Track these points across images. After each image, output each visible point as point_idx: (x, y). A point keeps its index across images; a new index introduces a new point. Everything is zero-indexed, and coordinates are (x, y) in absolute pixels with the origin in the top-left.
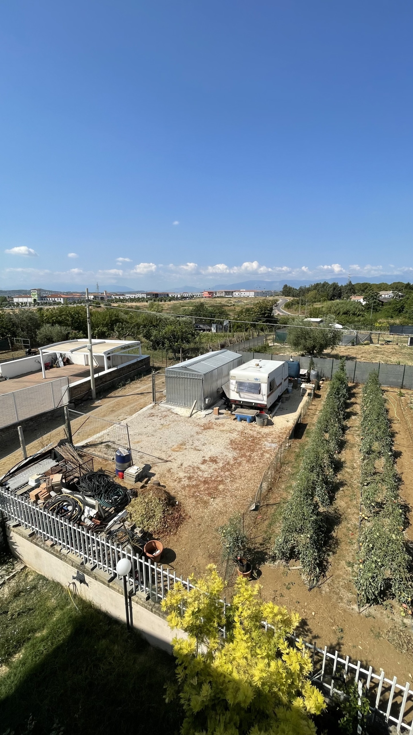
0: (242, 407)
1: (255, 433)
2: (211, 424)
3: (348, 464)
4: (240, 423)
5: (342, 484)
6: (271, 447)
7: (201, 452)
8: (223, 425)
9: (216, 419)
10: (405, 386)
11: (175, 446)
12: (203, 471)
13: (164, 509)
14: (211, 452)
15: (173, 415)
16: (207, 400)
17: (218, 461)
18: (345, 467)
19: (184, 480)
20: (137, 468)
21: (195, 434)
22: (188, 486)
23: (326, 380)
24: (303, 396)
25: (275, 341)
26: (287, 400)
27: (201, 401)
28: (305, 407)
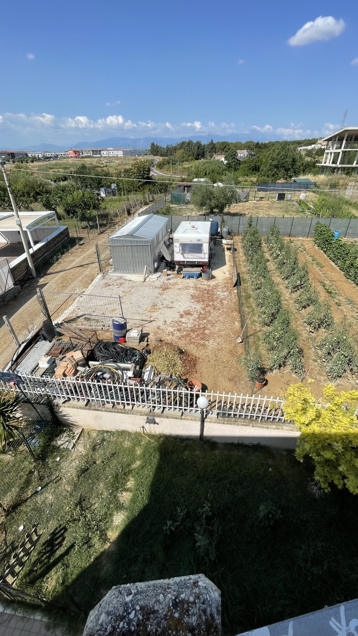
1: (206, 286)
2: (166, 285)
4: (189, 280)
6: (224, 295)
7: (174, 309)
8: (176, 284)
9: (168, 280)
10: (292, 235)
11: (149, 308)
12: (186, 323)
13: (180, 357)
14: (181, 307)
15: (128, 282)
17: (192, 313)
19: (175, 333)
20: (136, 331)
21: (159, 296)
22: (182, 336)
23: (234, 235)
24: (224, 251)
25: (172, 202)
26: (215, 256)
27: (150, 266)
28: (231, 260)
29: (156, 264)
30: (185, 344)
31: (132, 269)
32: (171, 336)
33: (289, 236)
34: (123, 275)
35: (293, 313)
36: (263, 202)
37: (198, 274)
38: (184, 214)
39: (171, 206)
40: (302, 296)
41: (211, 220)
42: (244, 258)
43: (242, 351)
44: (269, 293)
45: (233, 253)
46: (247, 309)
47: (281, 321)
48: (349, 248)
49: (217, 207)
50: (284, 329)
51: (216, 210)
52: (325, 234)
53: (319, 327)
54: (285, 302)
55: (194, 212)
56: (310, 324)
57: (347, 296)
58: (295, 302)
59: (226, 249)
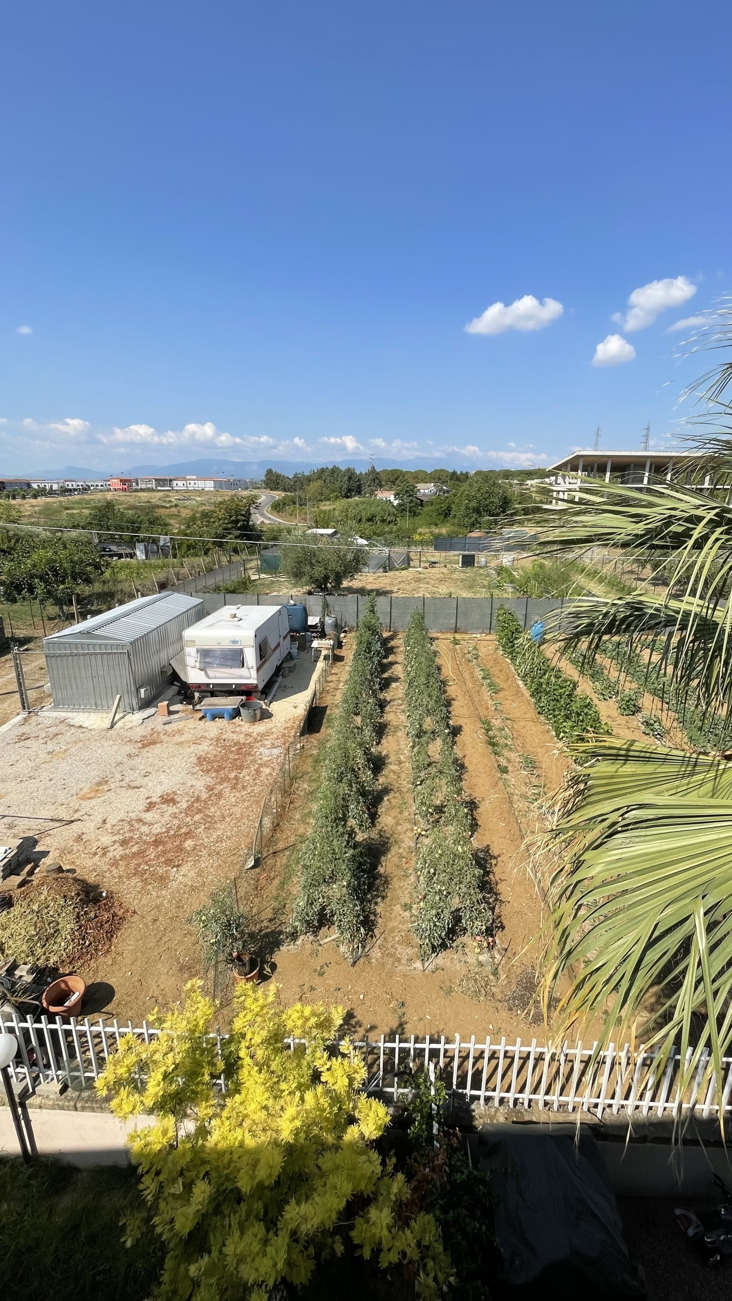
0: (213, 694)
1: (242, 736)
2: (155, 735)
3: (392, 758)
4: (212, 723)
5: (386, 791)
6: (271, 755)
7: (141, 789)
8: (180, 732)
9: (164, 724)
10: (459, 629)
11: (86, 790)
12: (151, 824)
13: (78, 913)
14: (161, 786)
15: (73, 730)
16: (142, 691)
17: (178, 800)
18: (388, 764)
19: (112, 848)
21: (125, 759)
22: (124, 858)
24: (316, 662)
25: (260, 570)
26: (291, 672)
27: (130, 695)
28: (322, 680)
30: (120, 877)
31: (93, 703)
32: (96, 858)
33: (456, 632)
34: (70, 715)
36: (433, 570)
37: (231, 711)
43: (249, 889)
45: (333, 666)
49: (326, 578)
51: (328, 585)
54: (394, 768)
57: (528, 751)
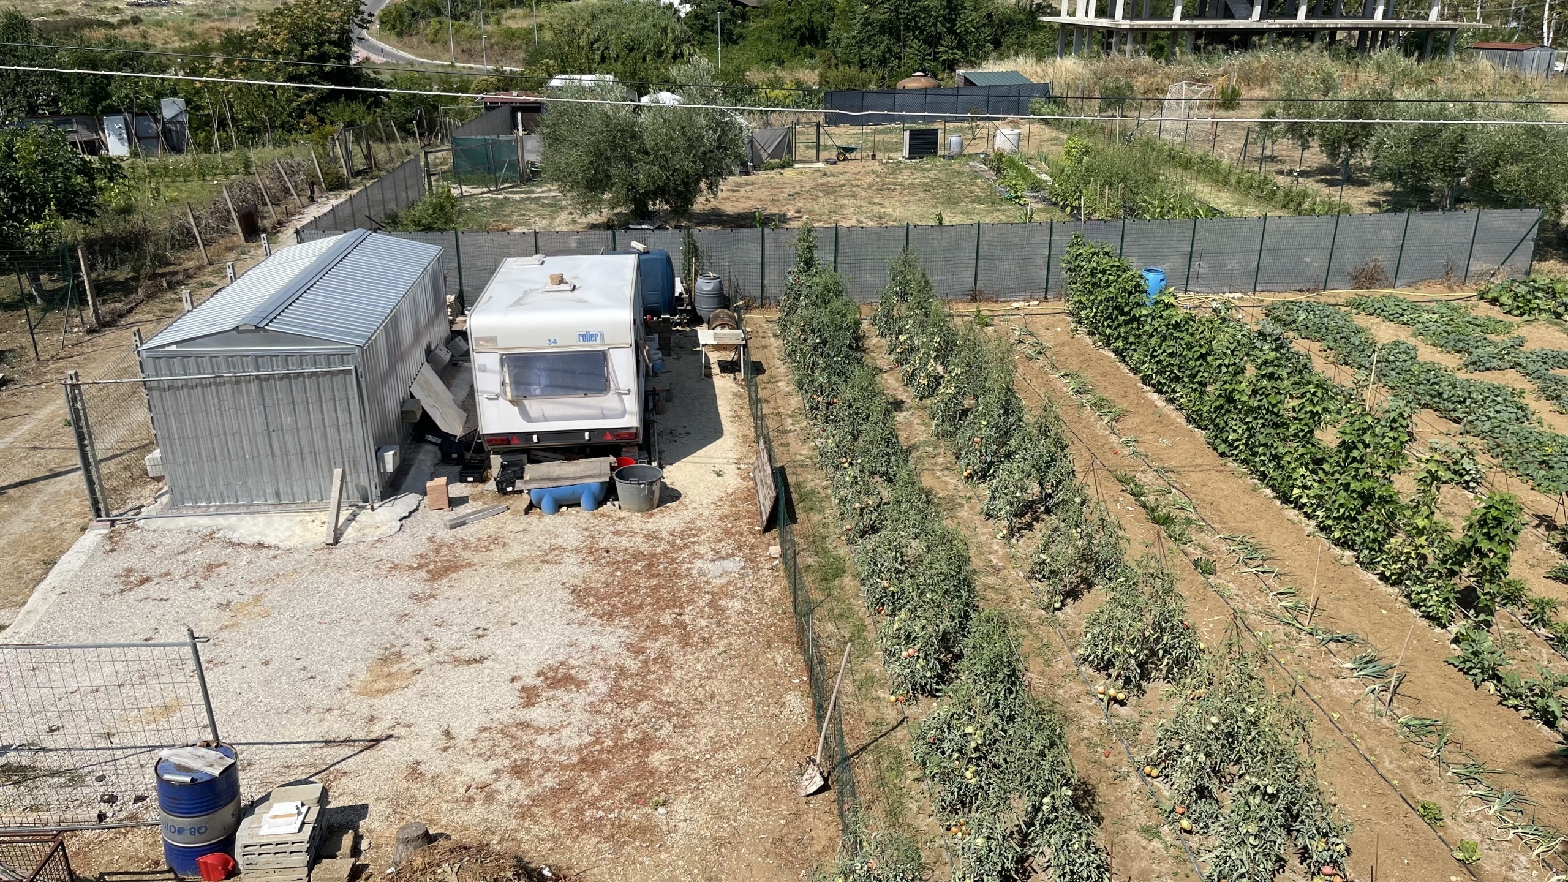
1: (639, 539)
2: (445, 551)
4: (560, 518)
6: (724, 573)
7: (488, 663)
8: (496, 541)
9: (452, 527)
10: (981, 292)
11: (362, 676)
12: (552, 731)
14: (527, 653)
15: (246, 554)
17: (582, 676)
19: (500, 785)
20: (290, 807)
21: (410, 607)
22: (537, 800)
23: (748, 307)
24: (709, 376)
25: (458, 175)
26: (669, 400)
27: (363, 468)
28: (743, 413)
29: (389, 456)
30: (554, 838)
31: (270, 490)
32: (478, 808)
33: (974, 299)
34: (221, 521)
35: (1029, 626)
36: (851, 167)
37: (596, 489)
38: (517, 224)
39: (455, 192)
40: (1054, 549)
41: (640, 246)
42: (796, 401)
43: (832, 831)
44: (916, 547)
45: (750, 384)
46: (831, 627)
47: (979, 669)
48: (1207, 334)
49: (661, 192)
50: (997, 705)
51: (659, 205)
52: (1108, 284)
53: (1145, 675)
54: (991, 580)
55: (563, 217)
56: (1104, 666)
57: (1234, 529)
58: (1031, 576)
59: (716, 369)
